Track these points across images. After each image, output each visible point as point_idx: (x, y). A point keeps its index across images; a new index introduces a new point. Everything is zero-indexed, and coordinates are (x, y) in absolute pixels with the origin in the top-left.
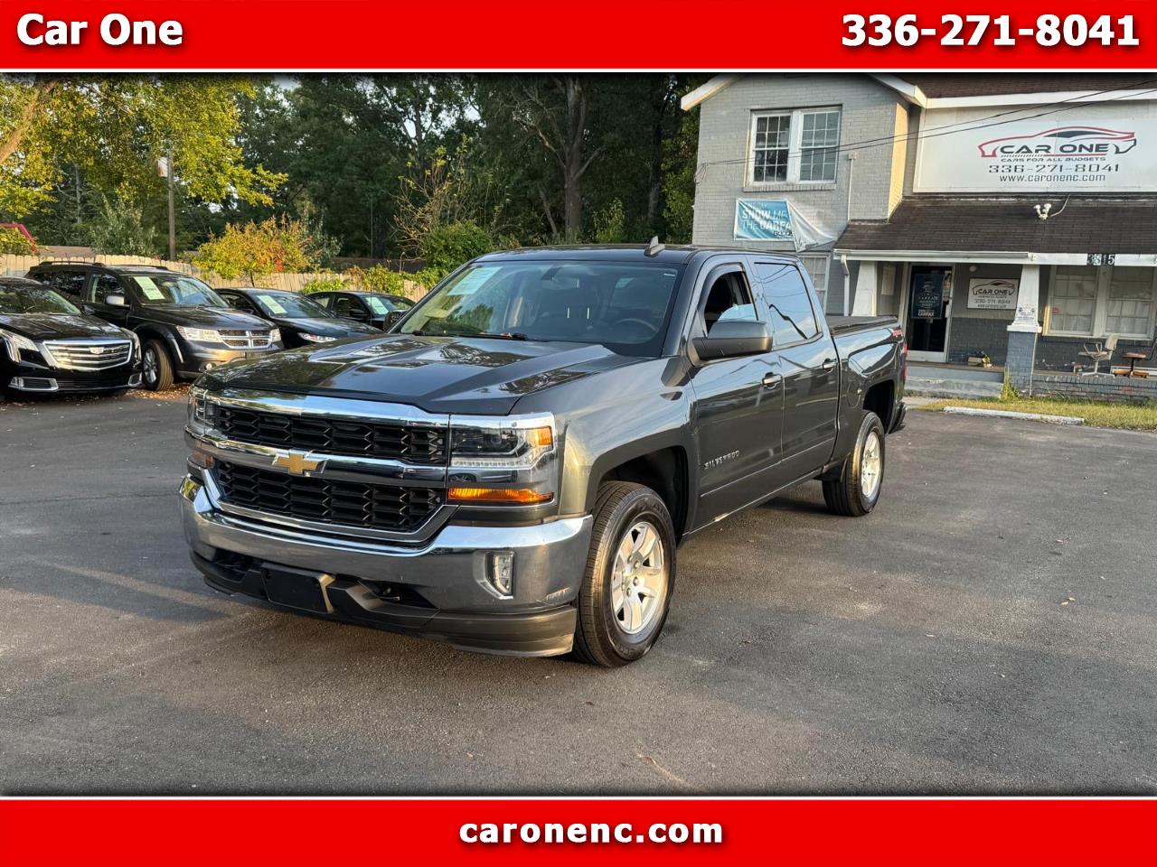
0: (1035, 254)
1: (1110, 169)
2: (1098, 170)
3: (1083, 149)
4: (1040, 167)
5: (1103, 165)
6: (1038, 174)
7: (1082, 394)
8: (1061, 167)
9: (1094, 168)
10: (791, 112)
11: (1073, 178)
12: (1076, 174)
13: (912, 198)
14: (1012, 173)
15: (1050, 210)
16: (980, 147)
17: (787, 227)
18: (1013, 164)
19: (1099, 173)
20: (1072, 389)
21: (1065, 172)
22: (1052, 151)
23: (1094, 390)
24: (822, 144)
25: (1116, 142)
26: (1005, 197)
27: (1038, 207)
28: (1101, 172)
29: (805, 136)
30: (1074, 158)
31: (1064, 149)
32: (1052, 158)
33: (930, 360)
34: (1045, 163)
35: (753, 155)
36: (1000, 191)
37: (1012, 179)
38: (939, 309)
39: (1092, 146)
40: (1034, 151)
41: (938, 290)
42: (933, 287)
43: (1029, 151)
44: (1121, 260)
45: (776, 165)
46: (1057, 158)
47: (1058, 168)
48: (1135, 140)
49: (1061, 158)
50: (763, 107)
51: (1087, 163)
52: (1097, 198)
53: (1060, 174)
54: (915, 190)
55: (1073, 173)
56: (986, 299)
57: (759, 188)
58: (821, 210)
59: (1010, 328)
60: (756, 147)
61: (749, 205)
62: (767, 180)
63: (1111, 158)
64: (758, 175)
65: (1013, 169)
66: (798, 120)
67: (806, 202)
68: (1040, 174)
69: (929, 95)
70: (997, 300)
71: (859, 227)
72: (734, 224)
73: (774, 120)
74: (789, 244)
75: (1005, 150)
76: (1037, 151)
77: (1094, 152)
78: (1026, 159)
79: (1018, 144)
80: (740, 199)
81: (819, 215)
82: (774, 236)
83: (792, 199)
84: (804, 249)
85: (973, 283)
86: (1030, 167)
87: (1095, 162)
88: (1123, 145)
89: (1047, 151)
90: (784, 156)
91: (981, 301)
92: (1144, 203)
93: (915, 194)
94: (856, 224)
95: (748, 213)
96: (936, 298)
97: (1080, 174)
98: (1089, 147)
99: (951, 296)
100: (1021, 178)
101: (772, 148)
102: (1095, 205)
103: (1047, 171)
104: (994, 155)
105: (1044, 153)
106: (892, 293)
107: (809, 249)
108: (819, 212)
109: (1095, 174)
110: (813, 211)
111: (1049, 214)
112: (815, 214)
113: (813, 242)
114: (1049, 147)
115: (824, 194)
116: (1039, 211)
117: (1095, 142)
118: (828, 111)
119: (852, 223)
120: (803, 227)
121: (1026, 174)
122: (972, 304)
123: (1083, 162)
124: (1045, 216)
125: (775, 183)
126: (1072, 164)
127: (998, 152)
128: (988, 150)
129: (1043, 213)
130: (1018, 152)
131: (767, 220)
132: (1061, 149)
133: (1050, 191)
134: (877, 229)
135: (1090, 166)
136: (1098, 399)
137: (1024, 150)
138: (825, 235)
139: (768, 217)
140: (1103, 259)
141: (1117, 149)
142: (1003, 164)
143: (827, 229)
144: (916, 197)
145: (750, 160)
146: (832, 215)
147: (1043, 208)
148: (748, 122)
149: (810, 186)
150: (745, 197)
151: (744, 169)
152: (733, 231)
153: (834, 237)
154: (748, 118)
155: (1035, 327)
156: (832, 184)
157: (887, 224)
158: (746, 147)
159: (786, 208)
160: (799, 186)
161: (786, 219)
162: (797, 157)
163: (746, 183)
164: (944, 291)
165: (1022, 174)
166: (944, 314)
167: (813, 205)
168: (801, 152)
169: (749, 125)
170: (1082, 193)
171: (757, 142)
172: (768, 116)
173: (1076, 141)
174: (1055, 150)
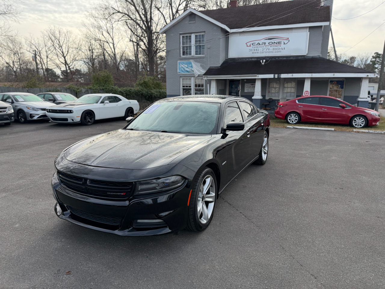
0: (259, 75)
1: (282, 49)
3: (275, 43)
4: (263, 49)
5: (280, 48)
9: (278, 49)
10: (191, 34)
11: (272, 52)
14: (256, 51)
15: (265, 62)
16: (246, 44)
17: (192, 69)
18: (256, 48)
20: (271, 115)
21: (270, 50)
24: (201, 44)
25: (284, 41)
26: (254, 59)
27: (261, 61)
28: (280, 50)
29: (196, 41)
30: (272, 46)
31: (270, 43)
32: (266, 46)
34: (265, 48)
35: (181, 48)
36: (252, 57)
37: (255, 53)
39: (277, 42)
40: (261, 44)
41: (237, 87)
42: (235, 86)
43: (260, 44)
44: (283, 76)
45: (188, 51)
46: (268, 46)
47: (268, 49)
48: (289, 40)
49: (269, 46)
50: (183, 33)
51: (276, 47)
52: (279, 58)
53: (269, 51)
54: (229, 57)
55: (272, 50)
56: (249, 89)
57: (184, 57)
58: (202, 64)
59: (253, 98)
60: (183, 45)
61: (181, 63)
62: (186, 55)
63: (283, 46)
64: (183, 54)
65: (255, 50)
66: (193, 36)
67: (196, 61)
68: (263, 51)
69: (231, 28)
70: (252, 89)
71: (212, 69)
72: (177, 69)
73: (187, 37)
74: (193, 75)
75: (253, 44)
76: (262, 44)
77: (278, 44)
78: (259, 47)
79: (257, 42)
80: (179, 61)
81: (201, 66)
82: (188, 72)
83: (193, 61)
84: (197, 76)
85: (246, 85)
86: (260, 49)
87: (278, 47)
88: (286, 42)
89: (265, 44)
90: (190, 47)
91: (249, 90)
92: (292, 59)
94: (211, 68)
95: (181, 65)
96: (236, 89)
97: (274, 51)
98: (276, 43)
99: (240, 88)
100: (258, 53)
101: (187, 45)
102: (278, 60)
103: (265, 50)
104: (250, 46)
105: (264, 45)
106: (224, 88)
107: (199, 76)
109: (278, 51)
110: (199, 64)
112: (200, 65)
113: (200, 74)
114: (265, 43)
115: (202, 59)
116: (262, 62)
117: (278, 41)
118: (201, 34)
120: (196, 69)
121: (259, 51)
122: (246, 91)
123: (275, 47)
124: (264, 63)
125: (189, 56)
126: (272, 48)
127: (251, 45)
128: (249, 45)
129: (263, 63)
130: (257, 45)
131: (187, 67)
132: (269, 43)
133: (266, 56)
134: (216, 69)
137: (259, 44)
138: (204, 72)
139: (187, 66)
140: (278, 76)
141: (284, 43)
142: (253, 48)
143: (203, 70)
144: (229, 59)
145: (181, 49)
146: (205, 65)
147: (263, 61)
148: (179, 37)
149: (198, 56)
150: (180, 60)
151: (179, 52)
152: (177, 71)
153: (205, 72)
154: (179, 36)
155: (260, 97)
156: (204, 56)
157: (220, 68)
158: (179, 45)
159: (191, 64)
160: (195, 57)
161: (192, 67)
162: (194, 48)
163: (180, 56)
164: (238, 87)
165: (258, 51)
166: (238, 94)
167: (199, 62)
168: (195, 46)
169: (179, 38)
170: (275, 56)
171: (183, 43)
172: (185, 35)
173: (273, 41)
174: (267, 44)
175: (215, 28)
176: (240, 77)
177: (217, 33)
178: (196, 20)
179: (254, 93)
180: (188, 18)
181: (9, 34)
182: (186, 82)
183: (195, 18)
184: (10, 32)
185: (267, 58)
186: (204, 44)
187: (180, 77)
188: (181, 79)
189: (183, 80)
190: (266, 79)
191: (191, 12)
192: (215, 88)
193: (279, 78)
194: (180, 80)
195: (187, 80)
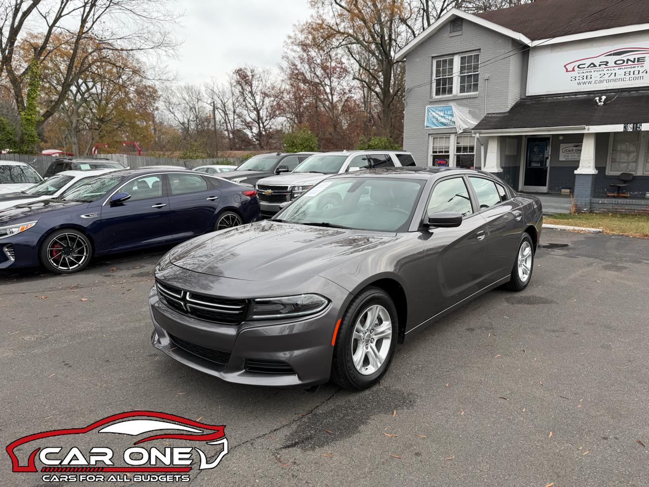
0: (590, 127)
1: (646, 72)
2: (639, 73)
3: (629, 62)
4: (602, 75)
5: (642, 70)
6: (601, 79)
7: (622, 210)
8: (615, 73)
9: (636, 73)
10: (453, 56)
11: (623, 80)
12: (625, 77)
13: (526, 99)
14: (585, 80)
15: (605, 99)
16: (565, 66)
17: (452, 120)
18: (585, 75)
19: (639, 75)
20: (616, 207)
21: (617, 77)
22: (609, 65)
23: (630, 208)
24: (471, 72)
26: (580, 95)
27: (597, 99)
28: (641, 74)
29: (462, 69)
30: (623, 67)
31: (618, 62)
32: (609, 69)
33: (538, 191)
34: (605, 72)
35: (434, 82)
36: (578, 91)
37: (585, 83)
38: (543, 162)
39: (635, 59)
40: (597, 65)
41: (542, 151)
42: (539, 150)
43: (595, 66)
44: (646, 127)
45: (447, 86)
46: (612, 69)
47: (613, 74)
49: (615, 68)
50: (438, 55)
51: (632, 70)
52: (638, 90)
53: (614, 78)
54: (527, 95)
55: (623, 76)
56: (570, 155)
57: (438, 99)
58: (471, 109)
60: (436, 77)
61: (432, 109)
62: (442, 95)
64: (438, 93)
65: (585, 78)
66: (457, 60)
67: (460, 105)
68: (602, 79)
69: (533, 40)
70: (576, 155)
71: (492, 117)
72: (424, 120)
73: (445, 61)
74: (454, 129)
75: (580, 66)
76: (600, 65)
77: (636, 63)
78: (593, 71)
79: (588, 62)
80: (428, 106)
81: (470, 112)
82: (445, 125)
83: (455, 104)
84: (462, 132)
85: (562, 146)
86: (596, 75)
87: (637, 69)
89: (606, 65)
90: (451, 79)
91: (568, 156)
93: (528, 96)
94: (490, 116)
95: (431, 114)
96: (541, 155)
97: (627, 77)
98: (633, 60)
99: (550, 154)
100: (590, 83)
101: (445, 77)
102: (637, 95)
103: (606, 77)
104: (573, 70)
105: (604, 66)
106: (515, 154)
107: (465, 131)
108: (470, 111)
109: (637, 76)
110: (466, 110)
111: (604, 102)
112: (467, 112)
113: (467, 127)
114: (607, 62)
115: (471, 100)
116: (598, 101)
117: (637, 57)
118: (473, 54)
119: (487, 116)
120: (461, 119)
121: (593, 80)
122: (562, 158)
123: (629, 70)
124: (602, 103)
125: (447, 96)
126: (622, 72)
127: (576, 68)
128: (570, 68)
129: (600, 101)
130: (588, 67)
131: (442, 117)
132: (615, 63)
133: (608, 88)
134: (500, 117)
135: (634, 72)
136: (633, 213)
137: (592, 65)
138: (475, 123)
139: (442, 115)
140: (633, 127)
142: (579, 75)
143: (474, 119)
144: (528, 98)
145: (433, 84)
146: (477, 111)
147: (600, 99)
148: (430, 63)
149: (464, 96)
150: (430, 105)
151: (430, 89)
152: (424, 124)
153: (477, 124)
154: (430, 61)
155: (592, 171)
156: (476, 94)
157: (507, 114)
158: (430, 77)
159: (452, 109)
160: (459, 96)
161: (452, 115)
162: (457, 81)
163: (431, 97)
164: (546, 151)
165: (591, 80)
166: (546, 164)
167: (466, 106)
168: (460, 77)
169: (430, 66)
170: (629, 88)
171: (437, 74)
172: (442, 59)
173: (624, 57)
174: (611, 64)
175: (500, 41)
176: (549, 131)
177: (503, 51)
178: (463, 29)
179: (579, 161)
180: (449, 28)
181: (164, 77)
182: (441, 144)
183: (462, 25)
184: (166, 73)
185: (610, 93)
186: (477, 71)
187: (429, 134)
188: (430, 139)
189: (435, 140)
190: (607, 134)
191: (453, 15)
192: (496, 154)
193: (637, 133)
194: (428, 140)
195: (442, 139)
